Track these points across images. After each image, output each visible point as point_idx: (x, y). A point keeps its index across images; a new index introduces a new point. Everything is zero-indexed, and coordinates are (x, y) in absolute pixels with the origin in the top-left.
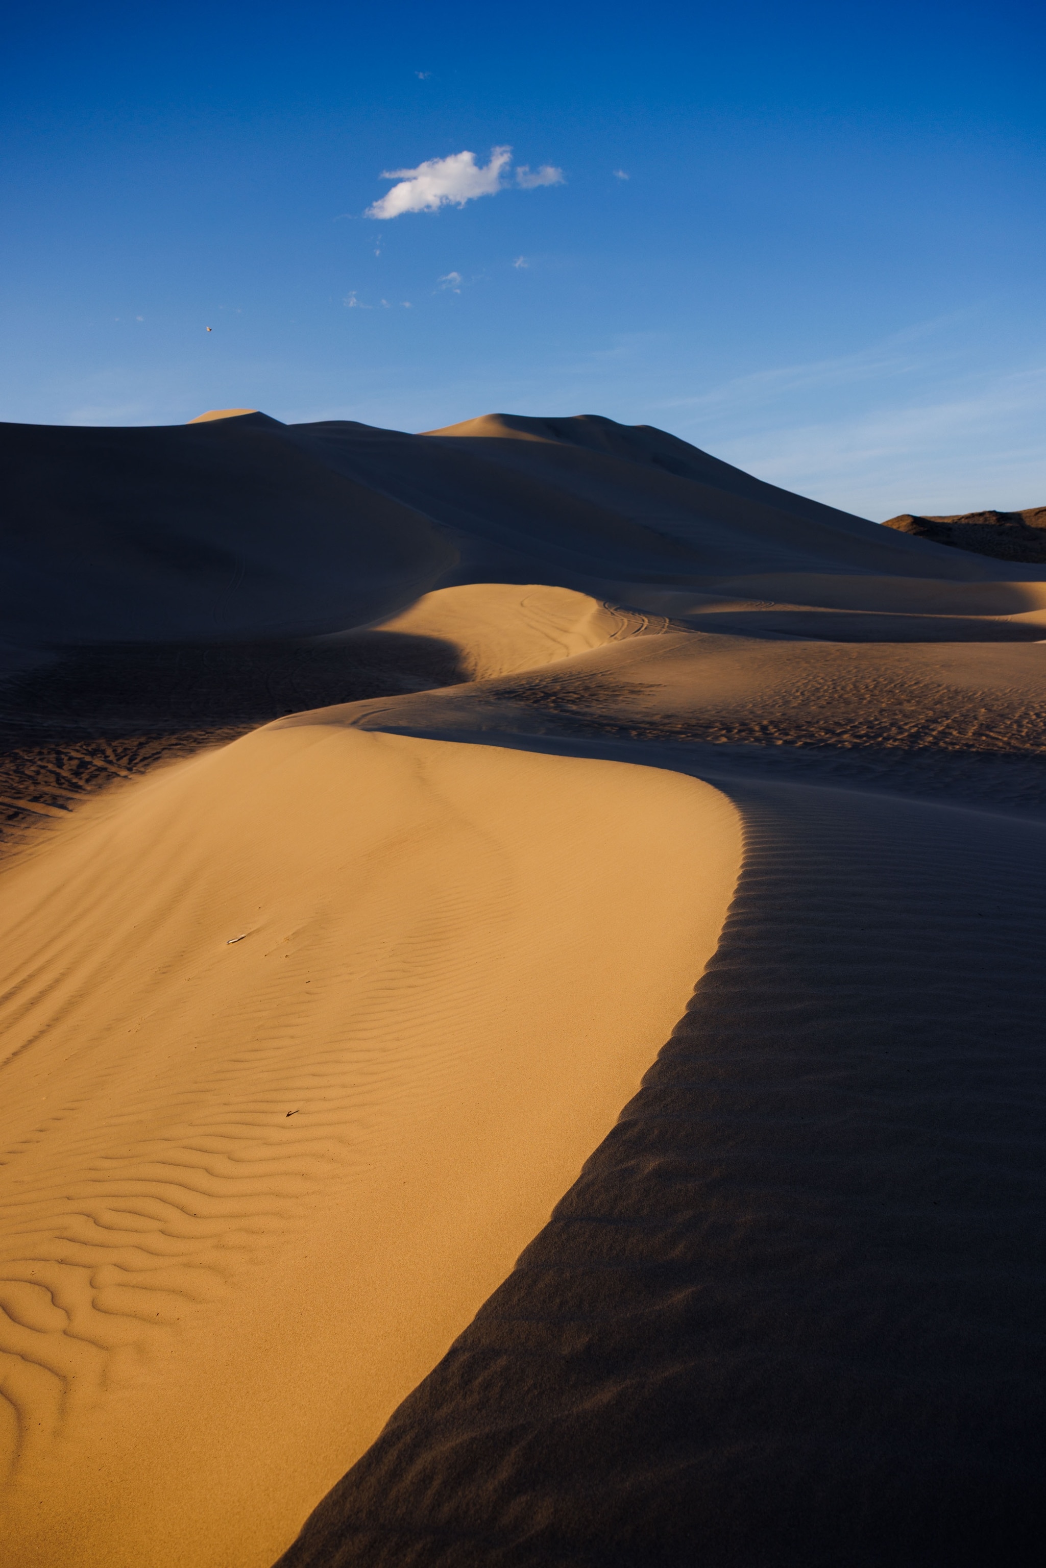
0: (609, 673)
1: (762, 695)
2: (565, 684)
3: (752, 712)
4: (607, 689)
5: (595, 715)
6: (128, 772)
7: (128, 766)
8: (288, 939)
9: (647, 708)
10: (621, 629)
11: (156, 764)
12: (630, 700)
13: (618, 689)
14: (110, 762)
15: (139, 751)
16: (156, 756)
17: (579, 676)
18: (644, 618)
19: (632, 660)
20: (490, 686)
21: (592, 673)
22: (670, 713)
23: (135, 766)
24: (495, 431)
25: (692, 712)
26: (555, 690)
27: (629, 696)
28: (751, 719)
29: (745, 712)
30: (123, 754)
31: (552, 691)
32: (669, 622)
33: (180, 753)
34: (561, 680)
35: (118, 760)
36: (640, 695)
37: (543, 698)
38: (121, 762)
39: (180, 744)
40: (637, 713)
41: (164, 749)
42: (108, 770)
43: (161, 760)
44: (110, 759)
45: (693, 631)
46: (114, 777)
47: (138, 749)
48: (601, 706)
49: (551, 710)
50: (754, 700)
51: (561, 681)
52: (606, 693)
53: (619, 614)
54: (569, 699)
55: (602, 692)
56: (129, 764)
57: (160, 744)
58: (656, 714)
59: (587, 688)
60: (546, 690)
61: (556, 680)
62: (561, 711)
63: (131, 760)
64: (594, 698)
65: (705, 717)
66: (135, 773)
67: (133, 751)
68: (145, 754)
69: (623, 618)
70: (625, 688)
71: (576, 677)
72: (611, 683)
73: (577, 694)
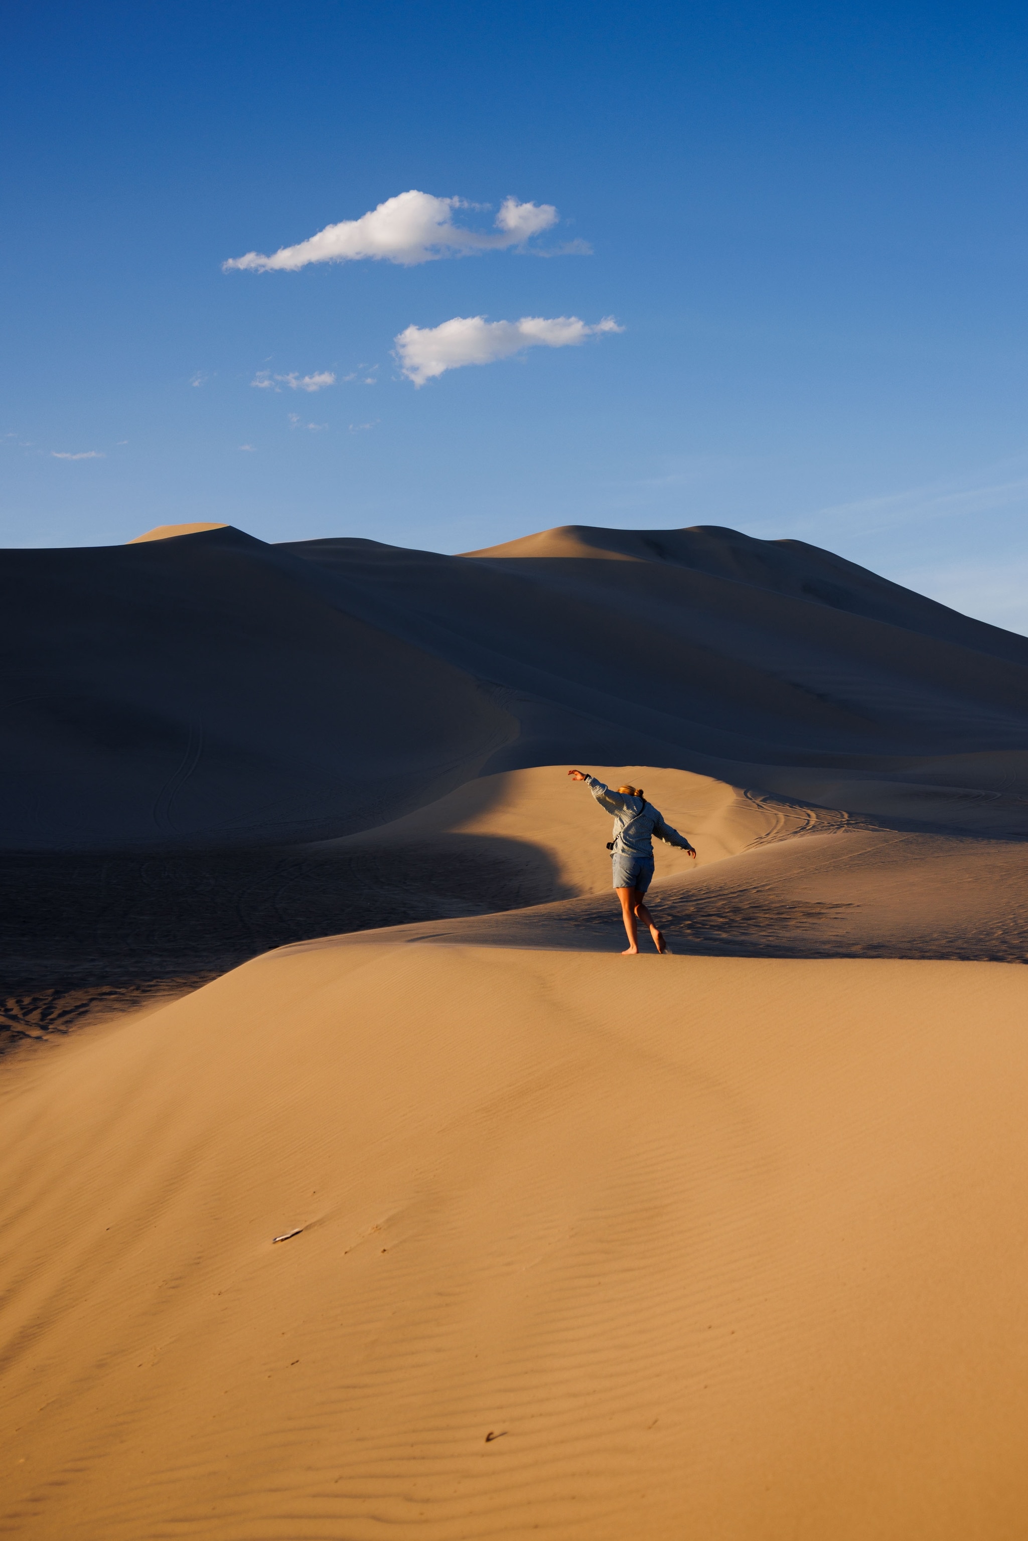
0: (767, 888)
1: (1014, 918)
2: (701, 904)
3: (1004, 942)
4: (769, 910)
5: (761, 945)
6: (43, 1031)
7: (41, 1023)
8: (378, 1228)
9: (837, 936)
10: (775, 827)
11: (82, 1020)
12: (807, 925)
13: (785, 910)
14: (14, 1018)
15: (56, 1002)
16: (82, 1010)
17: (721, 893)
18: (809, 812)
19: (803, 870)
20: (586, 907)
21: (740, 889)
22: (875, 942)
23: (52, 1024)
24: (570, 549)
25: (909, 942)
26: (687, 912)
27: (805, 920)
28: (1005, 951)
29: (994, 942)
30: (31, 1007)
31: (684, 913)
32: (849, 817)
33: (117, 1005)
34: (695, 898)
35: (25, 1014)
36: (820, 918)
37: (672, 923)
38: (28, 1018)
39: (115, 993)
40: (824, 943)
41: (92, 1000)
42: (12, 1029)
43: (89, 1016)
44: (13, 1013)
45: (888, 830)
46: (21, 1038)
47: (54, 999)
48: (764, 933)
49: (690, 938)
50: (1003, 925)
51: (696, 900)
52: (767, 916)
53: (770, 806)
54: (712, 924)
55: (761, 915)
56: (42, 1020)
57: (86, 992)
58: (853, 944)
59: (736, 910)
60: (674, 912)
61: (686, 897)
62: (706, 939)
63: (44, 1016)
64: (750, 922)
65: (934, 947)
66: (52, 1032)
67: (46, 1002)
68: (66, 1007)
69: (776, 812)
70: (797, 909)
71: (718, 894)
72: (772, 903)
73: (723, 917)
